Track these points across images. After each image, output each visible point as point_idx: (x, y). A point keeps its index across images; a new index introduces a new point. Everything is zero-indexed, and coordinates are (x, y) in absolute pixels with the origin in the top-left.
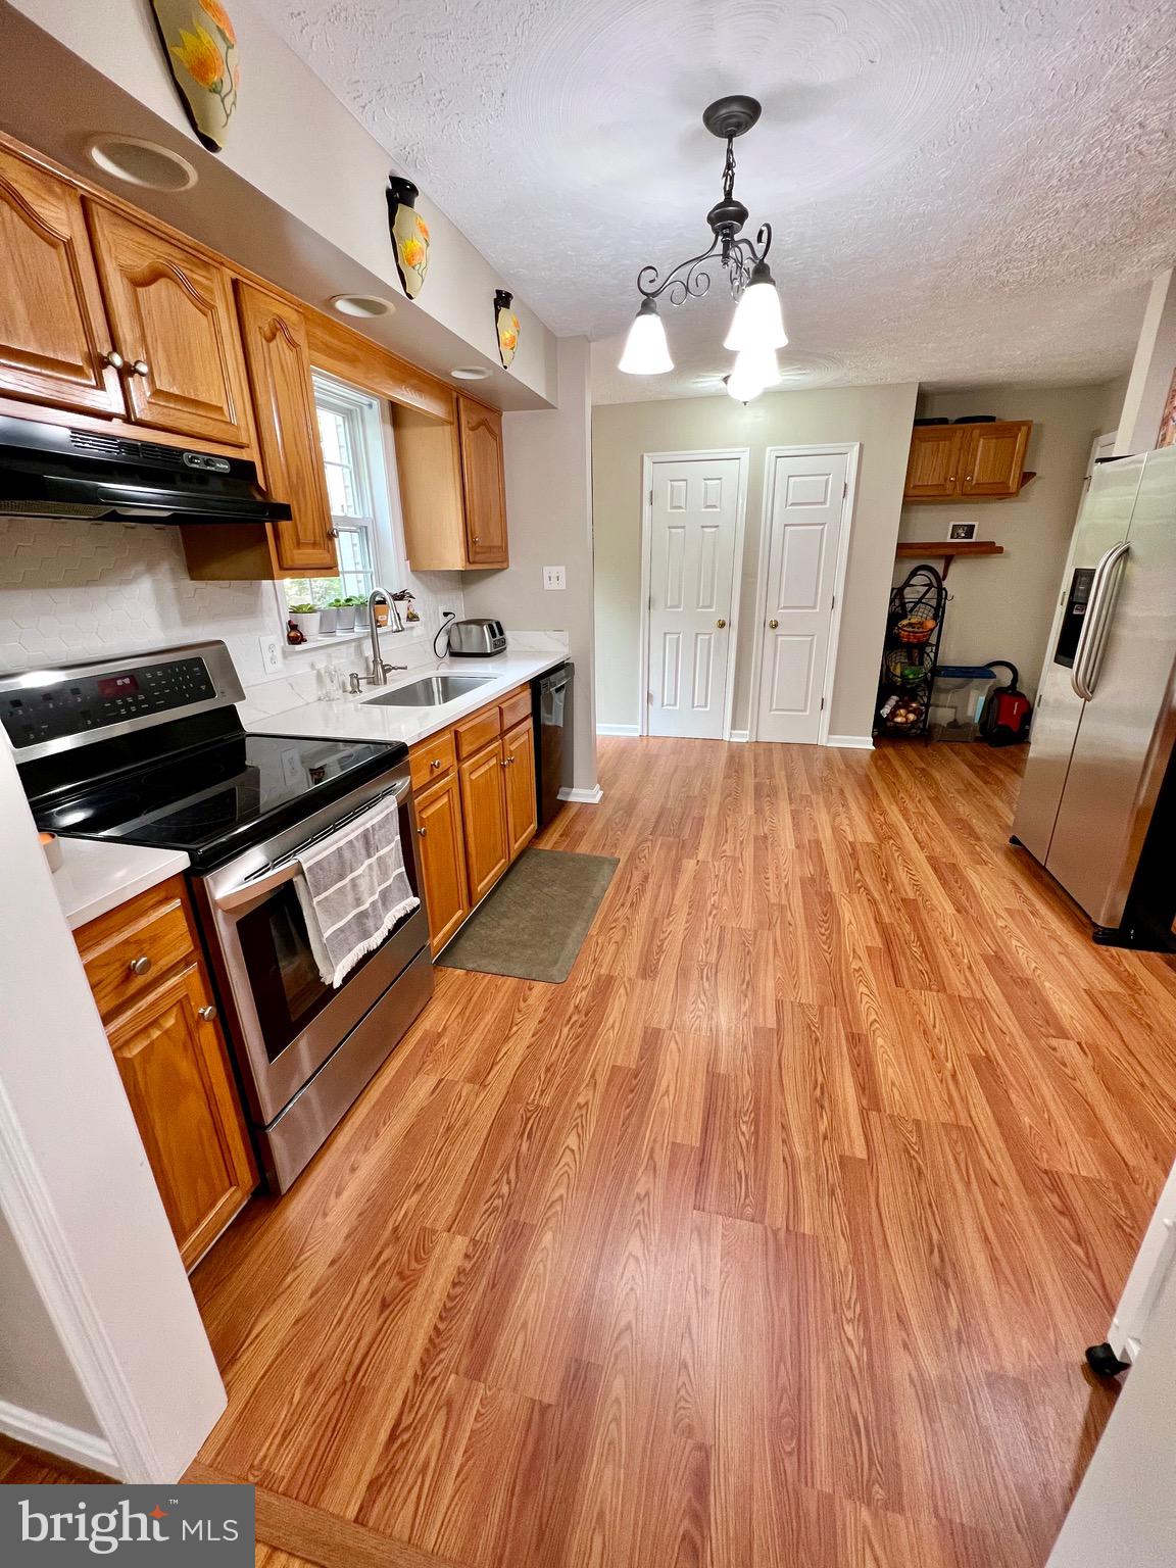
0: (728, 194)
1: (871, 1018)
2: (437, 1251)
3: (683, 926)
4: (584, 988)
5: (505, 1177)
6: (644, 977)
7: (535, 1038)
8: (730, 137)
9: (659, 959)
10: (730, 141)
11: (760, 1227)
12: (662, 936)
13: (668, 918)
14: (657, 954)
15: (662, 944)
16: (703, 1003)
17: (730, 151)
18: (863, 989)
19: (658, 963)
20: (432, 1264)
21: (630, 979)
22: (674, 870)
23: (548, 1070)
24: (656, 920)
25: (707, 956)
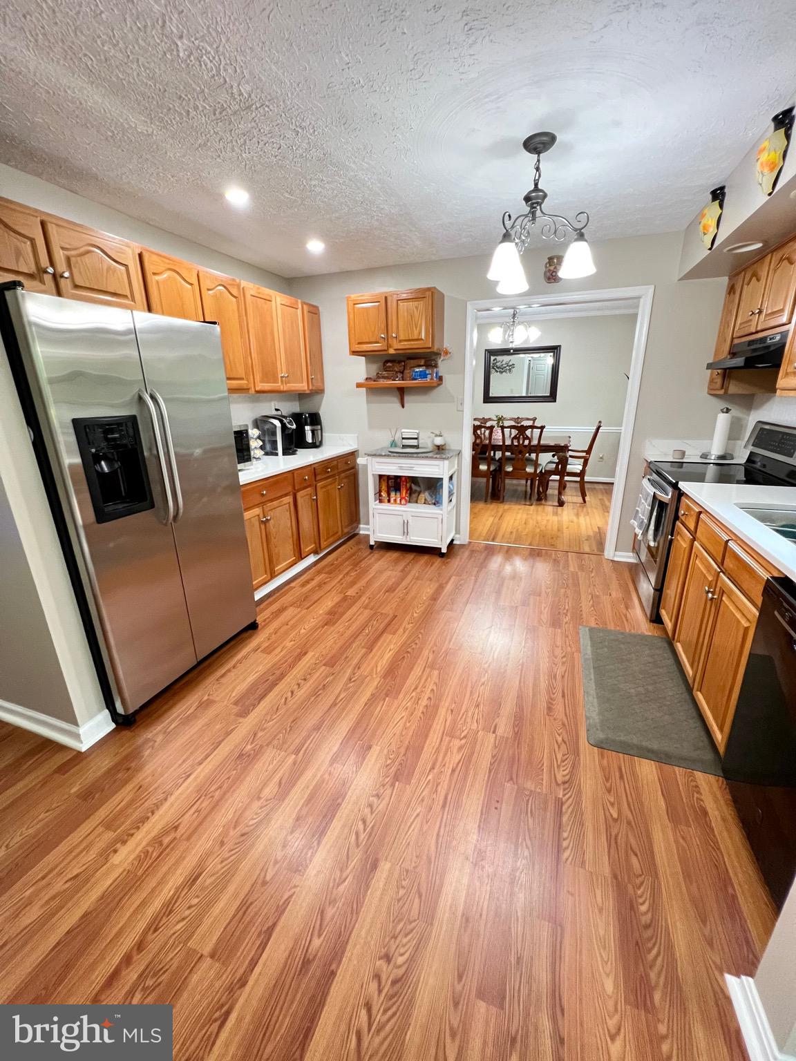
0: (536, 185)
8: (539, 153)
10: (539, 156)
17: (538, 161)
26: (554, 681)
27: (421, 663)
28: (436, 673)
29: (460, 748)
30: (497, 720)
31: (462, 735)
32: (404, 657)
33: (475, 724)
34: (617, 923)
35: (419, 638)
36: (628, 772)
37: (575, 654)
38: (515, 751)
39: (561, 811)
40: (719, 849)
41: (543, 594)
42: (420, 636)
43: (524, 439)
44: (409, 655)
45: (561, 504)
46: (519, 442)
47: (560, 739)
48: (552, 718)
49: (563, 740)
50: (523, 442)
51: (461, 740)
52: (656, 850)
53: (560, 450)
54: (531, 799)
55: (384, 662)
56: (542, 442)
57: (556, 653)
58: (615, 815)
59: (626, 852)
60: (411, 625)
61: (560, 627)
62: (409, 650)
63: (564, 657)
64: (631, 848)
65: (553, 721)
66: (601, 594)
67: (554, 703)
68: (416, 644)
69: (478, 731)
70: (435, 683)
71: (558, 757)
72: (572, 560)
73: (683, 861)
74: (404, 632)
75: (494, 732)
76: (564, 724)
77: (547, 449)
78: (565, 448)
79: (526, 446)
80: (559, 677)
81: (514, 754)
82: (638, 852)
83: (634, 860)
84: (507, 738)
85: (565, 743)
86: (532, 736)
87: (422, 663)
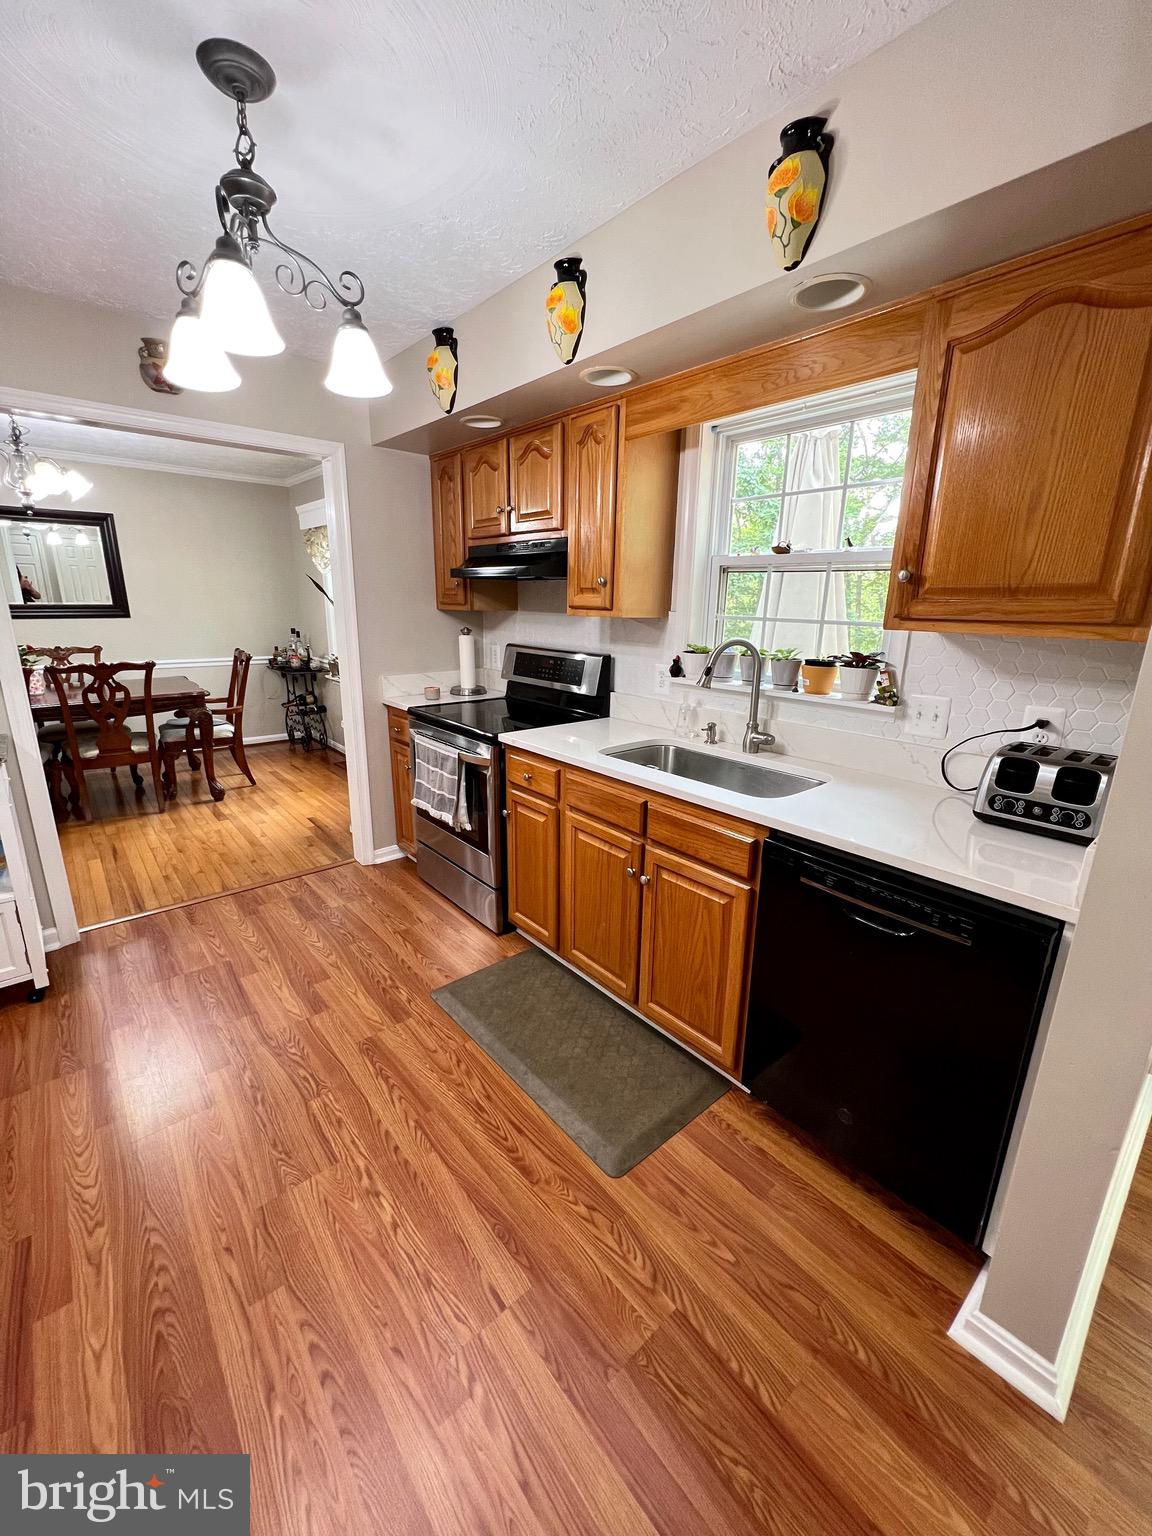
6: (370, 1039)
9: (374, 1065)
11: (186, 971)
12: (397, 1093)
13: (416, 1121)
14: (381, 1070)
15: (387, 1082)
16: (295, 1054)
19: (372, 1062)
21: (380, 1030)
22: (510, 1230)
24: (428, 1109)
25: (325, 1105)
26: (485, 1116)
27: (222, 1308)
28: (281, 1295)
29: (487, 1414)
30: (483, 1274)
31: (465, 1382)
32: (159, 1336)
33: (460, 1326)
34: (874, 1415)
35: (158, 1247)
36: (679, 1177)
37: (466, 1045)
38: (561, 1306)
39: (695, 1331)
40: (807, 1184)
41: (331, 970)
42: (155, 1239)
43: (113, 691)
44: (170, 1318)
45: (218, 795)
46: (101, 696)
47: (582, 1210)
48: (542, 1185)
49: (587, 1207)
50: (113, 695)
51: (471, 1395)
52: (792, 1256)
53: (190, 704)
54: (656, 1364)
55: (110, 1409)
56: (154, 692)
57: (444, 1064)
58: (731, 1258)
59: (781, 1293)
60: (101, 1232)
61: (409, 1015)
62: (157, 1303)
63: (459, 1062)
64: (781, 1284)
65: (546, 1188)
66: (407, 924)
67: (520, 1154)
68: (163, 1268)
69: (479, 1335)
70: (303, 1325)
71: (610, 1244)
72: (319, 887)
73: (812, 1237)
74: (98, 1268)
75: (502, 1307)
76: (563, 1179)
77: (164, 703)
78: (199, 699)
79: (119, 704)
80: (484, 1103)
81: (563, 1310)
82: (792, 1283)
83: (797, 1296)
84: (529, 1293)
85: (595, 1209)
86: (551, 1245)
87: (224, 1307)
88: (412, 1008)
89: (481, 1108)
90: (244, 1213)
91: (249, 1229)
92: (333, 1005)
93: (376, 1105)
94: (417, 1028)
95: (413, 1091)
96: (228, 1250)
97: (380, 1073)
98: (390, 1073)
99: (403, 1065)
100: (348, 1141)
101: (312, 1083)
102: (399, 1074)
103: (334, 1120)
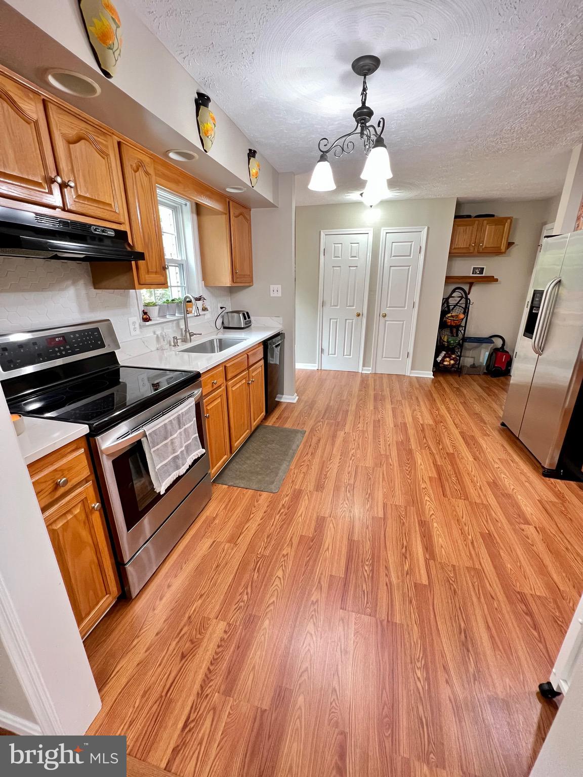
1: (431, 513)
2: (211, 629)
3: (337, 465)
4: (287, 495)
5: (246, 591)
6: (317, 490)
7: (262, 520)
9: (325, 481)
11: (374, 619)
12: (327, 470)
13: (330, 460)
14: (324, 479)
15: (326, 474)
16: (346, 504)
18: (427, 498)
19: (324, 483)
20: (207, 636)
21: (310, 492)
22: (333, 437)
23: (268, 537)
24: (324, 462)
25: (349, 480)
88: (290, 492)
89: (312, 454)
90: (385, 468)
91: (385, 465)
92: (315, 516)
93: (335, 471)
94: (298, 484)
95: (323, 466)
96: (391, 465)
97: (326, 478)
98: (323, 476)
99: (317, 476)
100: (350, 467)
101: (348, 490)
102: (321, 473)
103: (350, 475)
